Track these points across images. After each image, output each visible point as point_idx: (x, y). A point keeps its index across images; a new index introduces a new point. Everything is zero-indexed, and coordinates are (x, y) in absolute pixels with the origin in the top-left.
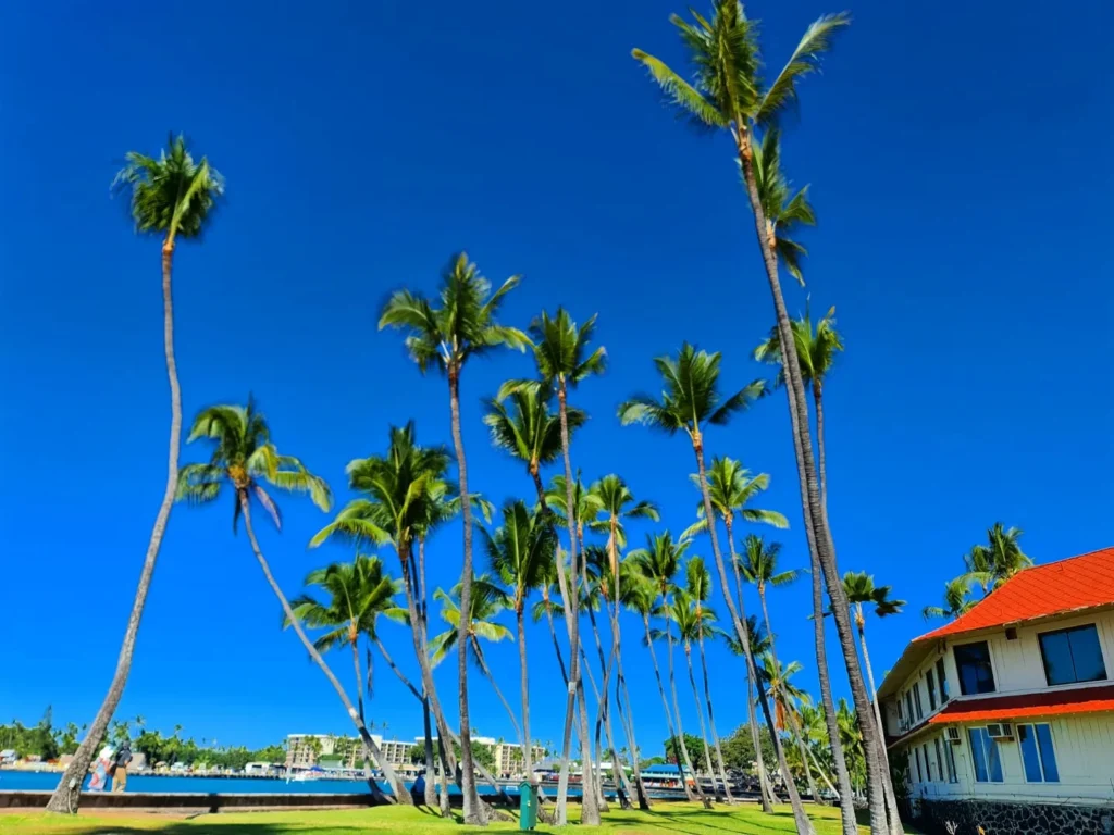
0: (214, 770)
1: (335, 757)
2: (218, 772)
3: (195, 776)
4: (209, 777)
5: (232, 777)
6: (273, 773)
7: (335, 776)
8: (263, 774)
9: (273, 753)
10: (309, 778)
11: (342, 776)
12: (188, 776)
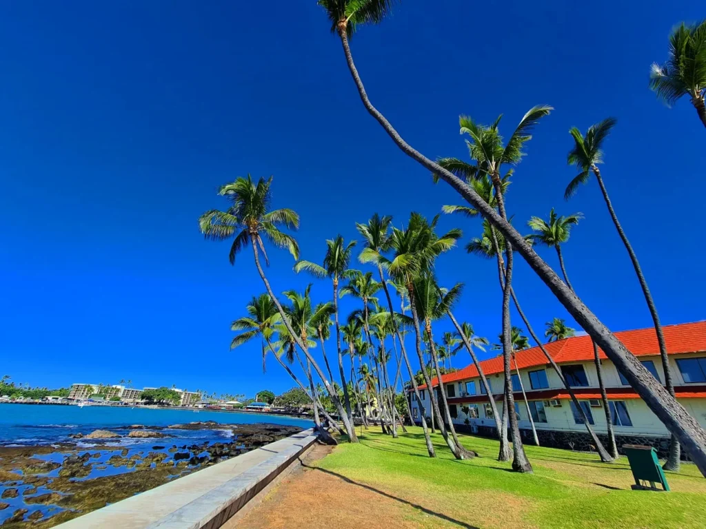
0: (29, 400)
1: (100, 395)
2: (32, 401)
3: (16, 403)
4: (25, 403)
5: (40, 403)
6: (65, 402)
7: (100, 404)
8: (60, 402)
9: (63, 392)
10: (86, 405)
11: (104, 404)
12: (11, 403)
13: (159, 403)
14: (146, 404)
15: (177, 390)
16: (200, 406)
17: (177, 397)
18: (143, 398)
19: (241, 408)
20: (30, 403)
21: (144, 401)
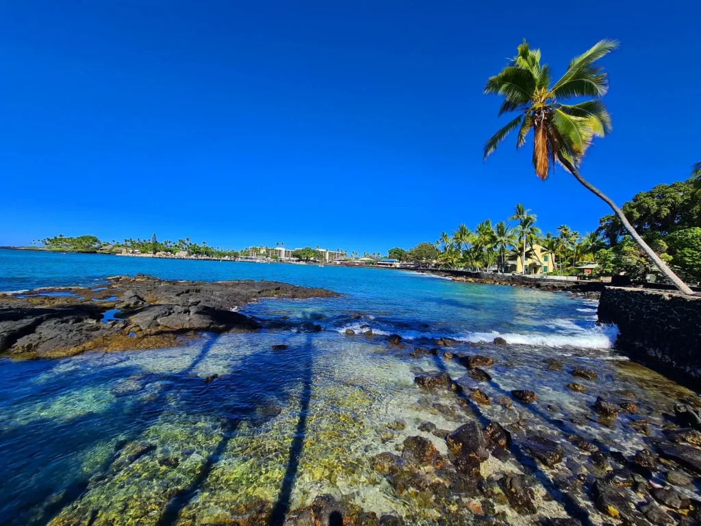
13: (307, 260)
14: (297, 261)
15: (320, 250)
16: (338, 263)
17: (321, 256)
18: (294, 256)
19: (373, 264)
20: (207, 260)
21: (295, 259)
